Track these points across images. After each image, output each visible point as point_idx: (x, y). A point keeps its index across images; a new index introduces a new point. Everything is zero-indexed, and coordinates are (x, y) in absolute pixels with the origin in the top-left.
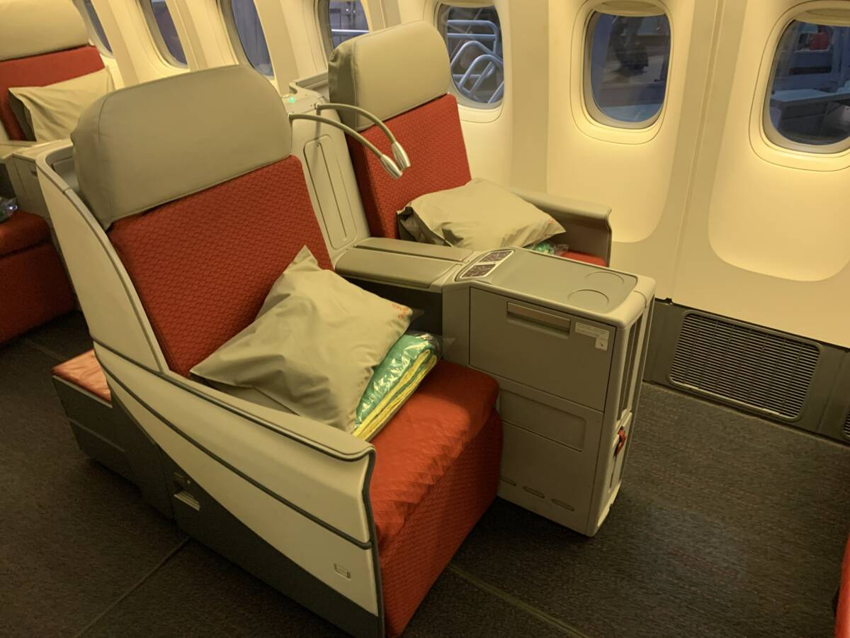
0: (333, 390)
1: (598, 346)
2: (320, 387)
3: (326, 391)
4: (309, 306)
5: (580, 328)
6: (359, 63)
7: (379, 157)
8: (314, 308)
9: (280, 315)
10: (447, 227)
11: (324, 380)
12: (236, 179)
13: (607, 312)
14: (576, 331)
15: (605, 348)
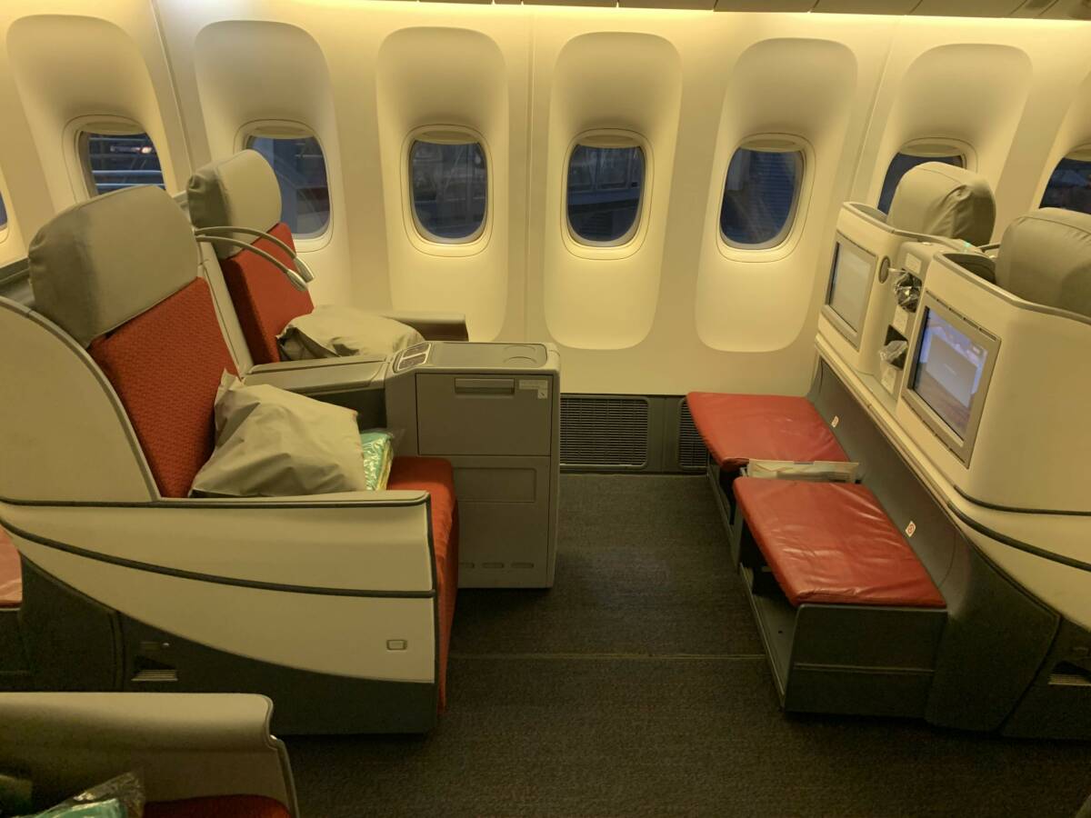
0: (346, 475)
1: (540, 396)
2: (333, 474)
3: (341, 476)
4: (282, 410)
5: (524, 384)
6: (227, 186)
7: (285, 271)
8: (287, 411)
9: (258, 422)
10: (338, 342)
11: (334, 467)
12: (169, 298)
13: (542, 365)
14: (520, 388)
15: (546, 396)
